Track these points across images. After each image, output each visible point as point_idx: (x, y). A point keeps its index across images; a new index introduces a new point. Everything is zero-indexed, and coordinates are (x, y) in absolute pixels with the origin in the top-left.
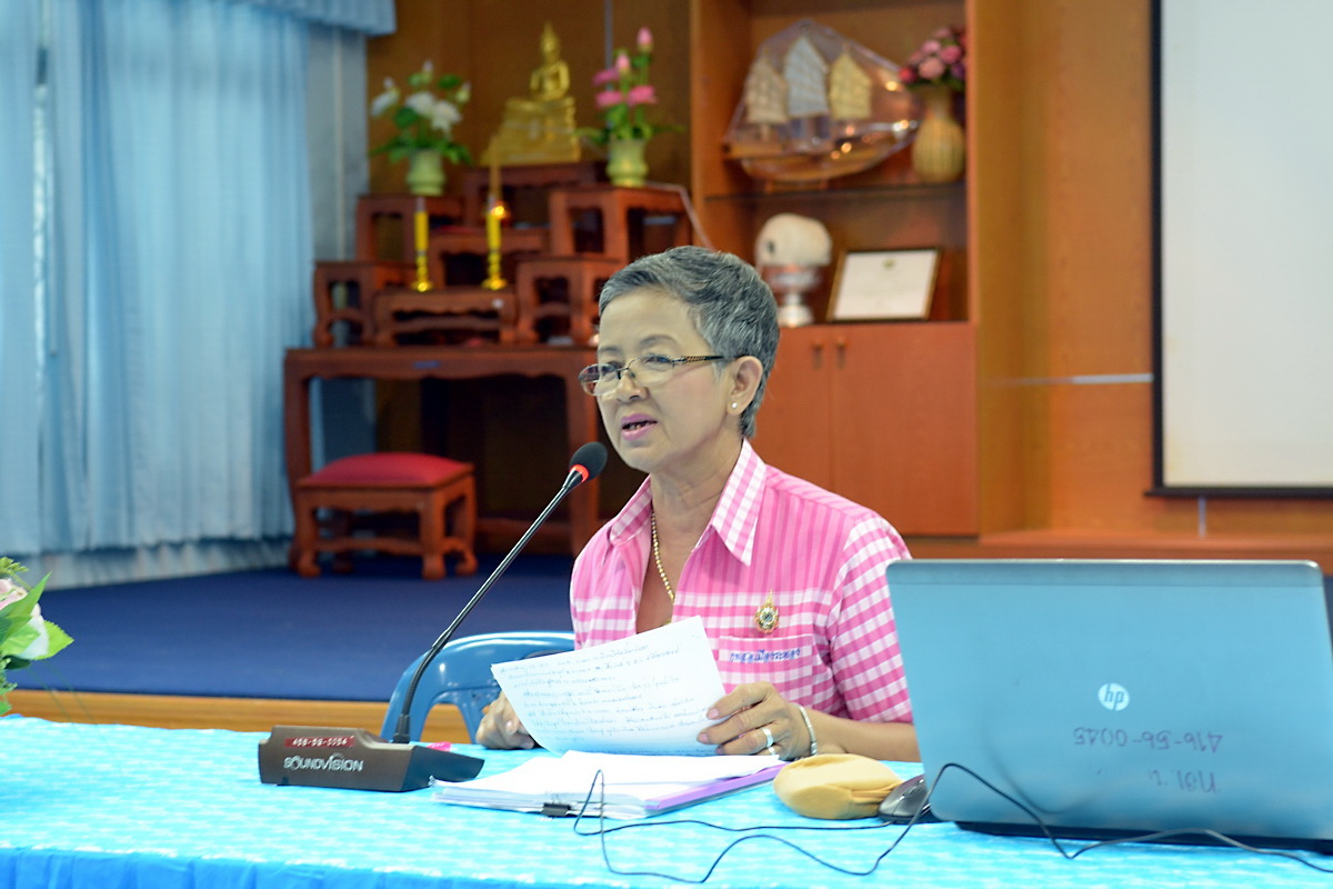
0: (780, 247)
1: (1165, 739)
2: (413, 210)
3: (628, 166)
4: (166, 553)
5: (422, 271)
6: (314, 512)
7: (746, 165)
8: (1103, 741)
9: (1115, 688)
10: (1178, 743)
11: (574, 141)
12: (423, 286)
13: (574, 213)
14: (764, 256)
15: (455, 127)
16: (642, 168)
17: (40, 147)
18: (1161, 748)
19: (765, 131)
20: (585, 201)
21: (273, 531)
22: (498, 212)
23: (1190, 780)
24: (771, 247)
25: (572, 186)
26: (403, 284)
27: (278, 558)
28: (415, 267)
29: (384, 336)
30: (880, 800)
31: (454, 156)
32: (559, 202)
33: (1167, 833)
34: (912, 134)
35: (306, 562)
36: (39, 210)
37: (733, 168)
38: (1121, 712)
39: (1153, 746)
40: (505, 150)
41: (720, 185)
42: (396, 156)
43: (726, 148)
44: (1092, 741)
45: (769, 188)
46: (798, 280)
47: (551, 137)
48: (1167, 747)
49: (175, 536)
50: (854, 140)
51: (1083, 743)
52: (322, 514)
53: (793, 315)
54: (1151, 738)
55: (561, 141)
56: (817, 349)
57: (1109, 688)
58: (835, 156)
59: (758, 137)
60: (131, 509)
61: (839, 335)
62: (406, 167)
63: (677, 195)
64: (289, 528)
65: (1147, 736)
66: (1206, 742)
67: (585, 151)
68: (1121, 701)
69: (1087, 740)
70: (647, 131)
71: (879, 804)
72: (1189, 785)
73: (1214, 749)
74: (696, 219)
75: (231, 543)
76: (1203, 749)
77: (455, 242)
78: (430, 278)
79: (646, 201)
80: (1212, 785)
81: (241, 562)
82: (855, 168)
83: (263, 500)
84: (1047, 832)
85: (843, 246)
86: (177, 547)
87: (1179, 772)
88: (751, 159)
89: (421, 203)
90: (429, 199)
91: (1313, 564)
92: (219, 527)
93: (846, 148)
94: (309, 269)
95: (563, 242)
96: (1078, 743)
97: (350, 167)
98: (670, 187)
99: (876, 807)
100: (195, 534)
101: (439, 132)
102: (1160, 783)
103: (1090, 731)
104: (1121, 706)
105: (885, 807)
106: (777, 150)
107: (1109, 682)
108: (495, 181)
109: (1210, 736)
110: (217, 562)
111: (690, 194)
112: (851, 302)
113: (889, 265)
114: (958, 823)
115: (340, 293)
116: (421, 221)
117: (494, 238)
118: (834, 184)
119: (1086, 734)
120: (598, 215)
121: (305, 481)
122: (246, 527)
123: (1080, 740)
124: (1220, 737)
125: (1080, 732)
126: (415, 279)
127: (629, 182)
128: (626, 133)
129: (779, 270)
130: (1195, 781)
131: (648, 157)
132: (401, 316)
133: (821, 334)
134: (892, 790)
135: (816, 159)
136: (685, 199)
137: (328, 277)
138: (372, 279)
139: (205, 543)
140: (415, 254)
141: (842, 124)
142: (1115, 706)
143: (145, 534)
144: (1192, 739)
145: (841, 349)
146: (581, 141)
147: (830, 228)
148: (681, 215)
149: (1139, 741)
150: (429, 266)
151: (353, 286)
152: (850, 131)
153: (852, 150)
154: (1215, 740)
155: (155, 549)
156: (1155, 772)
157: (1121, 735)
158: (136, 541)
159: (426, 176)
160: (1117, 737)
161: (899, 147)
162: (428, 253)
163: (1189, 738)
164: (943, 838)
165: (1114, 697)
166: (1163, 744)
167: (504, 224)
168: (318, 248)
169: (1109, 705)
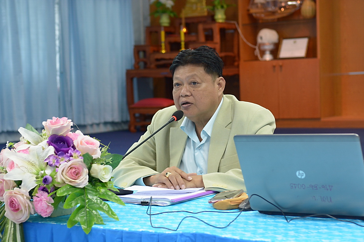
0: (264, 38)
1: (316, 187)
2: (160, 30)
3: (220, 17)
4: (95, 127)
5: (163, 47)
6: (134, 115)
7: (254, 15)
8: (298, 187)
9: (301, 172)
10: (320, 188)
11: (205, 10)
12: (163, 51)
13: (205, 30)
14: (259, 41)
15: (173, 7)
16: (224, 17)
17: (57, 16)
18: (315, 189)
19: (259, 5)
20: (208, 26)
21: (124, 120)
22: (184, 30)
23: (324, 199)
24: (261, 38)
25: (205, 22)
26: (158, 51)
27: (125, 127)
28: (161, 46)
29: (153, 66)
30: (239, 204)
31: (172, 15)
32: (201, 27)
33: (319, 214)
34: (301, 4)
35: (132, 128)
36: (57, 33)
37: (250, 16)
38: (303, 179)
39: (313, 189)
40: (187, 13)
41: (247, 21)
42: (156, 15)
43: (248, 10)
44: (295, 187)
45: (260, 21)
46: (269, 47)
47: (199, 9)
48: (317, 189)
49: (97, 121)
50: (284, 7)
51: (293, 188)
52: (137, 115)
53: (268, 57)
54: (312, 186)
55: (202, 9)
56: (274, 67)
57: (299, 172)
58: (279, 12)
59: (257, 7)
60: (84, 115)
61: (280, 63)
62: (159, 18)
63: (234, 24)
64: (129, 119)
65: (311, 186)
66: (328, 188)
67: (209, 12)
68: (303, 176)
69: (294, 187)
70: (225, 6)
71: (239, 205)
72: (324, 200)
73: (331, 190)
74: (240, 31)
75: (113, 123)
76: (327, 190)
77: (173, 39)
78: (166, 49)
79: (226, 26)
80: (331, 200)
81: (116, 128)
82: (285, 15)
83: (121, 111)
84: (283, 214)
85: (282, 37)
86: (98, 124)
87: (321, 197)
88: (256, 13)
89: (163, 28)
90: (165, 27)
91: (357, 135)
92: (109, 119)
93: (283, 9)
94: (132, 47)
95: (202, 39)
96: (291, 188)
97: (145, 19)
98: (232, 22)
99: (238, 206)
100: (102, 121)
101: (168, 9)
102: (315, 200)
103: (294, 184)
104: (303, 177)
105: (240, 206)
106: (263, 10)
107: (299, 170)
108: (183, 21)
109: (329, 186)
110: (109, 128)
111: (238, 24)
112: (284, 53)
113: (295, 42)
114: (259, 211)
115: (141, 54)
116: (163, 34)
117: (183, 38)
118: (279, 20)
119: (293, 186)
120: (211, 30)
121: (132, 106)
122: (117, 119)
123: (292, 187)
124: (332, 186)
125: (292, 185)
126: (161, 49)
127: (220, 21)
128: (219, 7)
129: (264, 44)
130: (326, 199)
131: (226, 14)
132: (157, 60)
133: (275, 62)
134: (243, 201)
135: (273, 13)
136: (237, 25)
137: (138, 49)
138: (149, 50)
139: (106, 123)
140: (161, 42)
141: (281, 2)
142: (301, 177)
143: (89, 121)
144: (324, 187)
145: (281, 66)
146: (208, 10)
147: (278, 32)
148: (236, 30)
149: (309, 188)
150: (165, 46)
151: (144, 52)
152: (283, 4)
153: (284, 10)
154: (331, 187)
155: (92, 125)
156: (314, 197)
157: (303, 186)
158: (86, 123)
159: (165, 21)
160: (302, 186)
161: (297, 9)
162: (165, 42)
163: (323, 186)
164: (253, 216)
165: (301, 174)
166: (316, 188)
167: (185, 34)
168: (135, 41)
169: (300, 177)
